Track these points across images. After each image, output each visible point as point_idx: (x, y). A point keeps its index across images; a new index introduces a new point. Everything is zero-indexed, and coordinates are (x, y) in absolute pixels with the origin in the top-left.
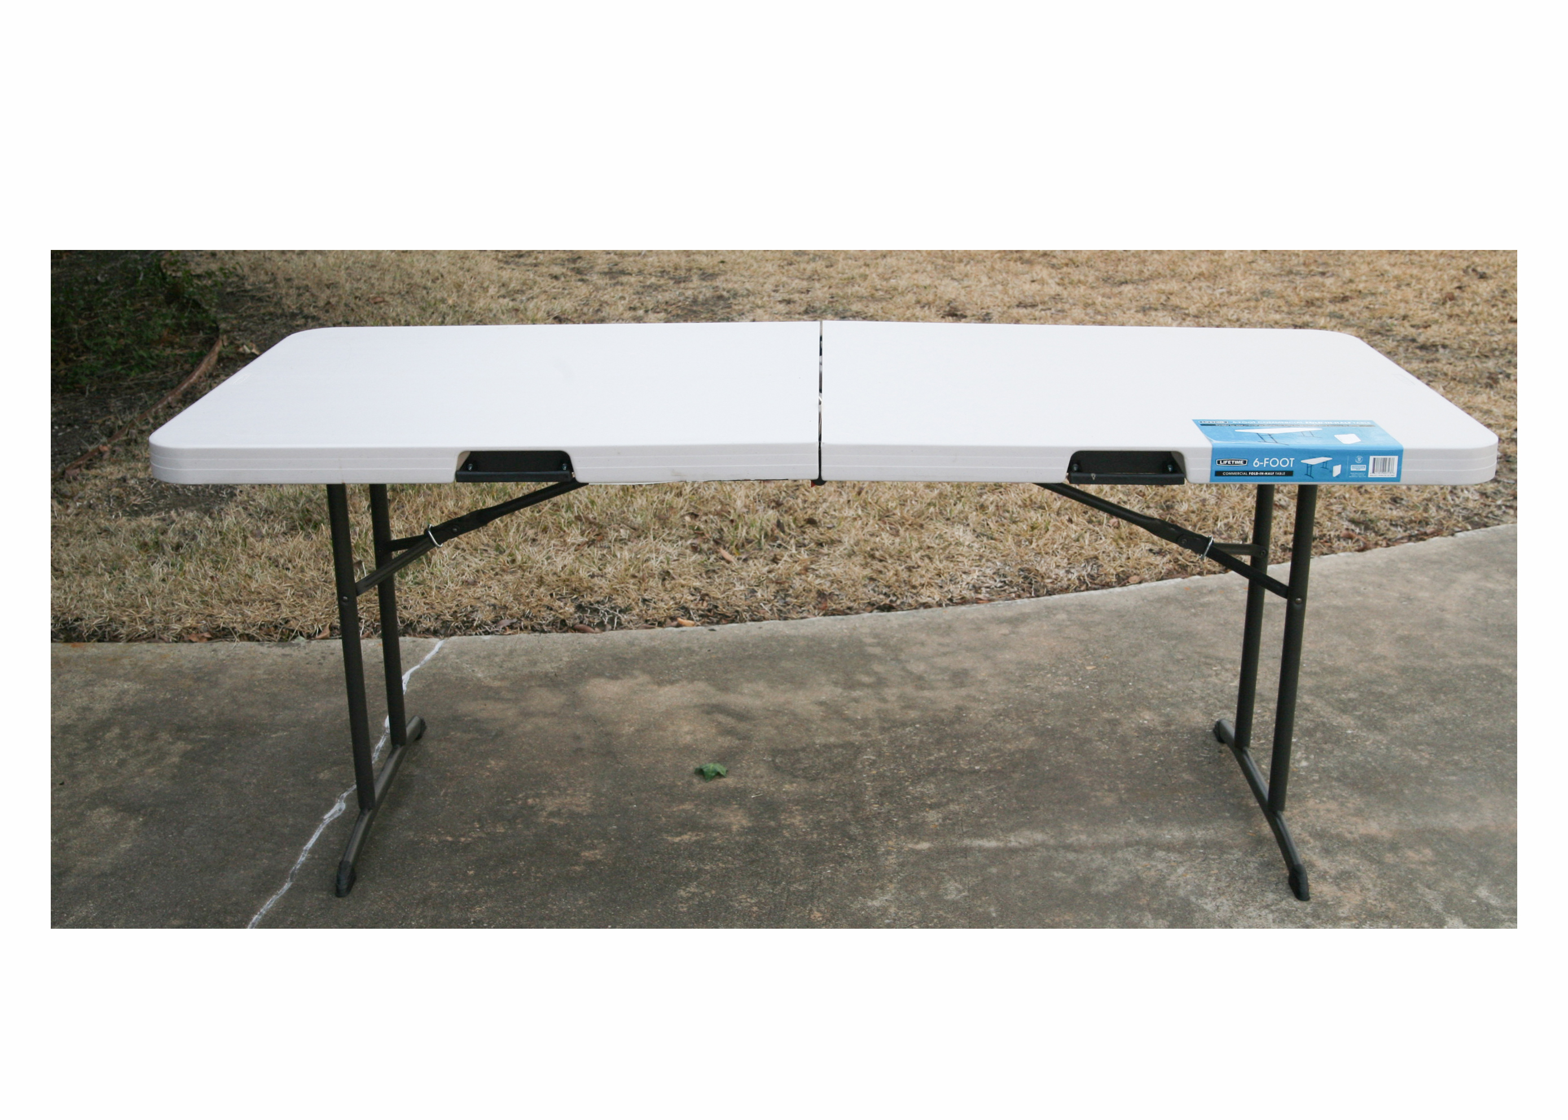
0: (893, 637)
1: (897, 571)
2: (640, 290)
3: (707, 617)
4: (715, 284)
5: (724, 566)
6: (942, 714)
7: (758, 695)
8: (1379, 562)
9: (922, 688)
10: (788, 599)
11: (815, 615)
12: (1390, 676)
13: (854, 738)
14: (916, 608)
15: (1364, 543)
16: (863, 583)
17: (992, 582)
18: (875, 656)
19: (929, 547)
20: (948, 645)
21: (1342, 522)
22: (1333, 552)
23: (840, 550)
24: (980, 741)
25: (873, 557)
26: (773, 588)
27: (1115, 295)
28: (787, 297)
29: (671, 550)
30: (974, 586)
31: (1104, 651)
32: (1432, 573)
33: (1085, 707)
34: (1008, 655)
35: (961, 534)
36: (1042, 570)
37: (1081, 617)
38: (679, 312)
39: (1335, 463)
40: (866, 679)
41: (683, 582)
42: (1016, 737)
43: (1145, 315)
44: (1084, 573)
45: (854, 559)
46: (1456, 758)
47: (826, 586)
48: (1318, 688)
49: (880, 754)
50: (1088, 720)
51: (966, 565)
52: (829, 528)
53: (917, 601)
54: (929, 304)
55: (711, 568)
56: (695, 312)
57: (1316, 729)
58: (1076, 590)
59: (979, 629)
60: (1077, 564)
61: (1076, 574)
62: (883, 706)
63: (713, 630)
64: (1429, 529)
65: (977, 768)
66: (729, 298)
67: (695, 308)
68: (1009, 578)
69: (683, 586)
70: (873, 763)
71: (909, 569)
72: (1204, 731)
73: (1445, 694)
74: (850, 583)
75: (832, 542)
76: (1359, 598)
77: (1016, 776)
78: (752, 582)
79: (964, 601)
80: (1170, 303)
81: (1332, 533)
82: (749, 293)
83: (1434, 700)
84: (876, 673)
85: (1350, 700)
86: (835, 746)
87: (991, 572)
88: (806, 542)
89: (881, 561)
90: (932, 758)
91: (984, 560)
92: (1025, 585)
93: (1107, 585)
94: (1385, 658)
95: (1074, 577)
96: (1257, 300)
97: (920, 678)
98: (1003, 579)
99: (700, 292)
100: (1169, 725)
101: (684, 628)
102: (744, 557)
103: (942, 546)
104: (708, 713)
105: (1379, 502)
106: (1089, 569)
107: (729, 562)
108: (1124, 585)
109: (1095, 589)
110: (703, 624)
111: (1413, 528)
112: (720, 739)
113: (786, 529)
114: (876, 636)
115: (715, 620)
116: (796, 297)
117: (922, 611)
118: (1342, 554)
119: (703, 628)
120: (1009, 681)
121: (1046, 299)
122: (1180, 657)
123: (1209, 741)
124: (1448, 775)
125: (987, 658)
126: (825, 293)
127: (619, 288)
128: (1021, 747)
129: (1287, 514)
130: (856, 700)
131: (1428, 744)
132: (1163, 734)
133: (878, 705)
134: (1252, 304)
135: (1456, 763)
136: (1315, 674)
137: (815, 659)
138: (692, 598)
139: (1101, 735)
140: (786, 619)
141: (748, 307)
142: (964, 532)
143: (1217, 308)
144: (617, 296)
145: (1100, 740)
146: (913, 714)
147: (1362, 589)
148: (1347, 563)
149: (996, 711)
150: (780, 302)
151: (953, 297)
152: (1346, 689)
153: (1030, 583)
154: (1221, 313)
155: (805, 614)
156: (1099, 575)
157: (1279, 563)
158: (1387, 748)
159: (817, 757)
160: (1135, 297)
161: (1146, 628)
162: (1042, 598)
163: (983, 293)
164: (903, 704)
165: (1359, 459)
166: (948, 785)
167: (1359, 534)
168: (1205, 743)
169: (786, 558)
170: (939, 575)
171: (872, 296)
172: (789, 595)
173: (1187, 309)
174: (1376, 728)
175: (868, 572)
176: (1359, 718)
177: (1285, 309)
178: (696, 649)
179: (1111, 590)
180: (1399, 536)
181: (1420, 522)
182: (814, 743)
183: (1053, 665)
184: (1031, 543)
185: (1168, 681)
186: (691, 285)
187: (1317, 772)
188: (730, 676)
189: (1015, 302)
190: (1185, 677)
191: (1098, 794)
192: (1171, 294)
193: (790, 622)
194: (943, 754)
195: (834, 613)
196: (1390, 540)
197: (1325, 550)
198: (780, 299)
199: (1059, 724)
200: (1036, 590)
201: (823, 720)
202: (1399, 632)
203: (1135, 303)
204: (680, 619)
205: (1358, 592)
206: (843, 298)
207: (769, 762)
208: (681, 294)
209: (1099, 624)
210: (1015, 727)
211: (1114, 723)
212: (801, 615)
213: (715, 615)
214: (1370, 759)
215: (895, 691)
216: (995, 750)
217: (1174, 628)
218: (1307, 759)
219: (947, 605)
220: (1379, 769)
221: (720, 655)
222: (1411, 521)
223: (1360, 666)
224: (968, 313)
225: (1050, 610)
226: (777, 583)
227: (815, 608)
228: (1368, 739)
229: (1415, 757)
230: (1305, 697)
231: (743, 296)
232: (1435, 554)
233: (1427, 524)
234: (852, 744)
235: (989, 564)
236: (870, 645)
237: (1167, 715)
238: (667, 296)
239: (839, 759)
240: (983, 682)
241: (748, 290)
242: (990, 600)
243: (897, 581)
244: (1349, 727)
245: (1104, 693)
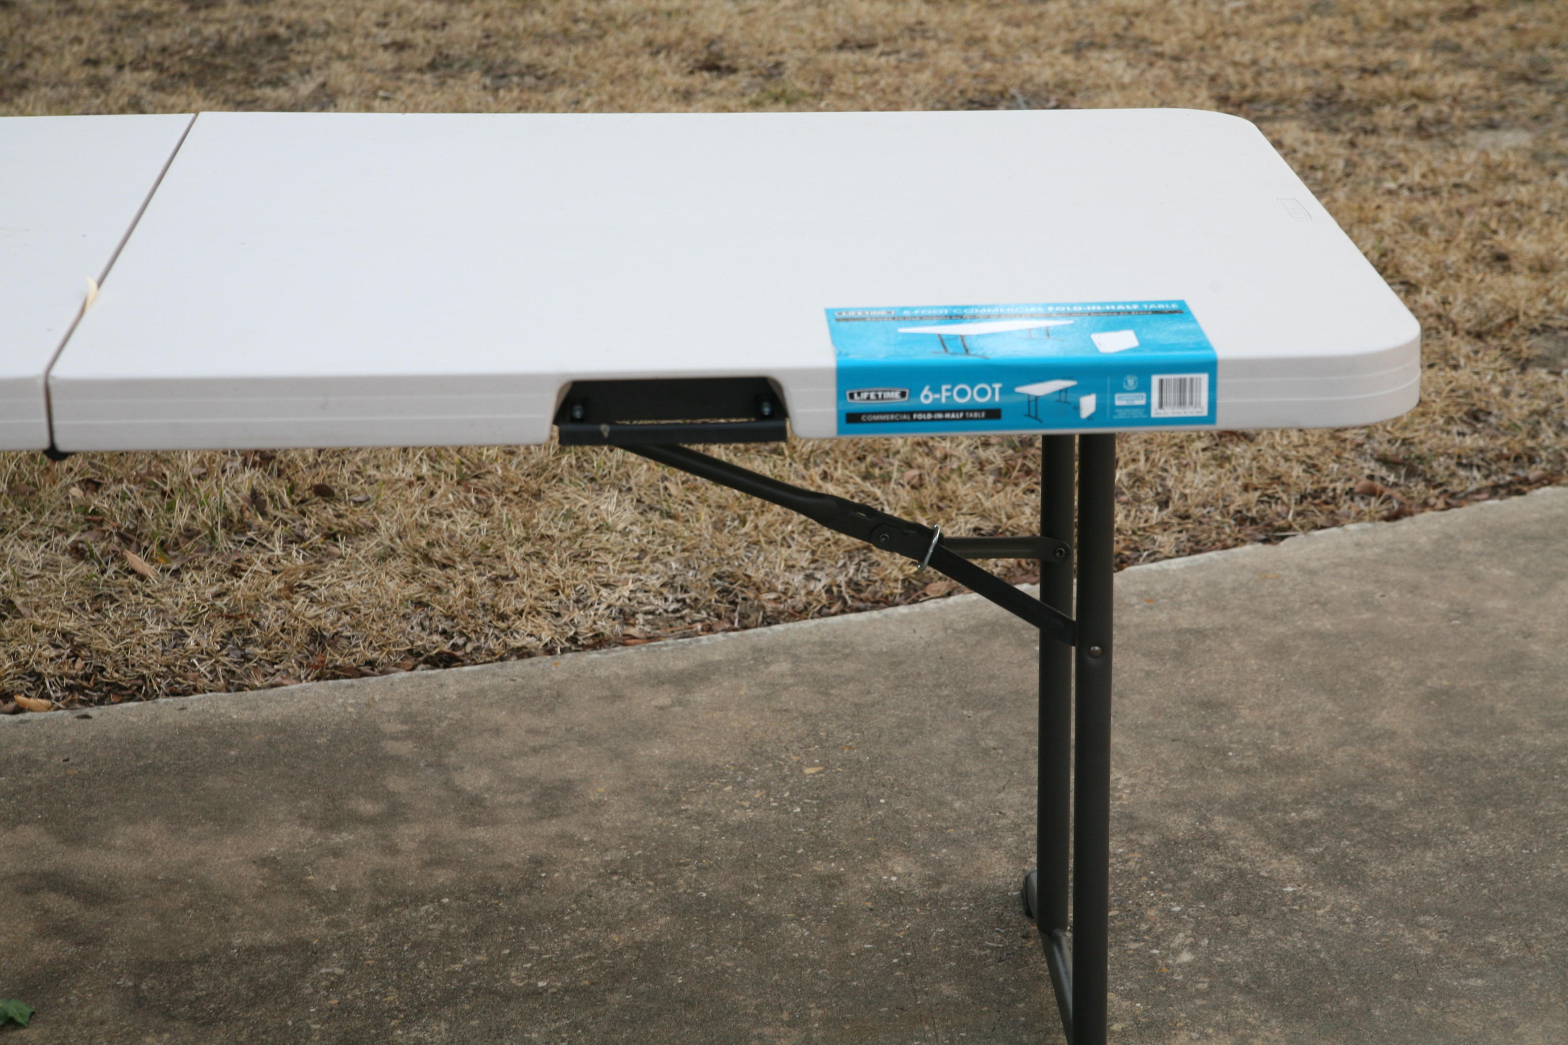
0: (440, 719)
1: (471, 586)
2: (117, 23)
3: (81, 689)
4: (265, 12)
5: (131, 586)
6: (501, 875)
7: (142, 848)
8: (1423, 540)
9: (474, 823)
10: (249, 649)
11: (299, 679)
12: (1394, 772)
13: (313, 931)
14: (502, 659)
15: (1401, 504)
16: (402, 611)
17: (659, 602)
18: (397, 759)
19: (543, 537)
20: (546, 733)
21: (1360, 462)
22: (1336, 523)
23: (369, 545)
24: (562, 928)
25: (428, 559)
26: (221, 627)
27: (1030, 21)
28: (400, 36)
29: (30, 557)
30: (621, 611)
31: (848, 735)
32: (1521, 560)
33: (783, 852)
34: (659, 750)
35: (612, 508)
36: (758, 576)
37: (818, 667)
38: (186, 68)
39: (1085, 390)
40: (367, 808)
41: (39, 621)
42: (635, 916)
43: (1077, 58)
44: (842, 579)
45: (392, 564)
46: (1491, 939)
47: (328, 621)
48: (1248, 799)
49: (354, 964)
50: (783, 879)
51: (611, 569)
52: (358, 503)
53: (506, 645)
54: (669, 48)
55: (105, 590)
56: (216, 67)
57: (1222, 886)
58: (820, 614)
59: (616, 697)
60: (829, 562)
61: (825, 581)
62: (388, 862)
63: (87, 717)
64: (1534, 473)
65: (541, 984)
66: (289, 41)
67: (219, 61)
68: (693, 594)
69: (36, 629)
70: (336, 984)
71: (496, 581)
72: (1004, 893)
73: (1496, 807)
74: (374, 613)
75: (354, 533)
76: (1366, 615)
77: (614, 998)
78: (181, 618)
79: (599, 641)
80: (1133, 33)
81: (1339, 486)
82: (330, 29)
83: (1471, 819)
84: (391, 794)
85: (1305, 823)
86: (270, 950)
87: (658, 583)
88: (307, 532)
89: (444, 567)
90: (458, 967)
91: (647, 560)
92: (723, 607)
93: (887, 602)
94: (1392, 735)
95: (818, 587)
96: (1299, 22)
97: (475, 801)
98: (680, 596)
99: (234, 28)
100: (938, 884)
101: (27, 716)
102: (174, 566)
103: (568, 533)
104: (28, 891)
105: (1441, 421)
106: (852, 570)
107: (142, 578)
108: (915, 601)
109: (858, 610)
110: (69, 706)
111: (1503, 470)
112: (38, 947)
113: (270, 508)
114: (408, 717)
115: (96, 696)
116: (419, 36)
117: (515, 666)
118: (1352, 527)
119: (67, 713)
120: (649, 801)
121: (896, 32)
122: (992, 744)
123: (1007, 916)
124: (1468, 976)
125: (616, 755)
126: (474, 28)
127: (75, 19)
128: (638, 938)
129: (1253, 448)
130: (336, 853)
131: (1440, 913)
132: (923, 902)
133: (377, 859)
134: (1288, 29)
135: (1489, 952)
136: (1248, 771)
137: (276, 770)
138: (53, 653)
139: (801, 908)
140: (240, 689)
141: (322, 57)
142: (619, 504)
143: (1219, 41)
144: (66, 36)
145: (797, 919)
146: (443, 877)
147: (1377, 596)
148: (1358, 545)
149: (607, 865)
150: (386, 47)
151: (718, 31)
152: (1299, 802)
153: (734, 603)
154: (1225, 50)
155: (278, 679)
156: (872, 582)
157: (1225, 547)
158: (1357, 923)
159: (227, 975)
160: (1067, 23)
161: (939, 686)
162: (750, 632)
163: (777, 25)
164: (427, 857)
165: (1131, 381)
166: (475, 1023)
167: (1395, 485)
168: (1000, 919)
169: (258, 566)
170: (555, 591)
171: (566, 32)
172: (253, 642)
173: (1160, 43)
174: (1343, 880)
175: (414, 589)
176: (1315, 860)
177: (1351, 36)
178: (41, 758)
179: (889, 611)
180: (1472, 487)
181: (1518, 458)
182: (229, 946)
183: (741, 767)
184: (743, 522)
185: (957, 794)
186: (218, 14)
187: (1208, 974)
188: (93, 812)
189: (833, 38)
190: (992, 785)
191: (768, 1031)
192: (1137, 14)
193: (250, 694)
194: (481, 958)
195: (336, 673)
196: (1453, 495)
197: (1321, 520)
198: (387, 40)
199: (723, 887)
200: (743, 616)
201: (259, 897)
202: (1433, 682)
203: (1064, 35)
204: (21, 698)
205: (1366, 601)
206: (507, 37)
207: (126, 990)
208: (196, 32)
209: (849, 680)
210: (636, 896)
211: (831, 882)
212: (271, 680)
213: (98, 685)
214: (1318, 946)
215: (418, 829)
216: (585, 947)
217: (994, 685)
218: (1193, 947)
219: (563, 651)
220: (1333, 966)
221: (86, 769)
222: (1500, 457)
223: (1339, 755)
224: (741, 62)
225: (761, 655)
226: (229, 617)
227: (301, 665)
228: (1324, 903)
229: (1410, 939)
230: (1219, 818)
231: (316, 35)
232: (1538, 521)
233: (1532, 461)
234: (304, 945)
235: (658, 566)
236: (394, 737)
237: (940, 862)
238: (167, 37)
239: (271, 976)
240: (597, 806)
241: (327, 23)
242: (650, 639)
243: (468, 606)
244: (1290, 880)
245: (826, 820)
